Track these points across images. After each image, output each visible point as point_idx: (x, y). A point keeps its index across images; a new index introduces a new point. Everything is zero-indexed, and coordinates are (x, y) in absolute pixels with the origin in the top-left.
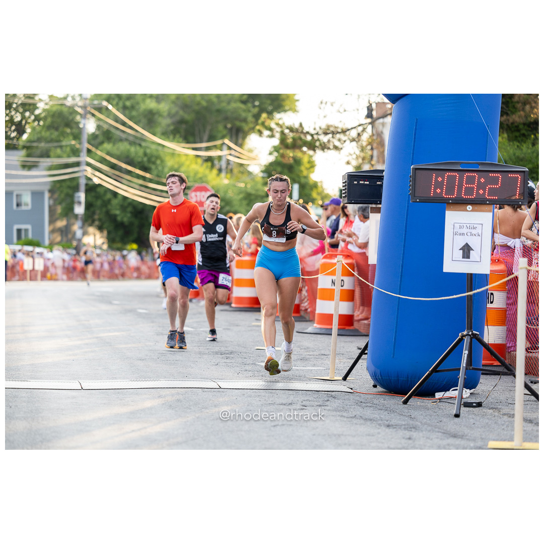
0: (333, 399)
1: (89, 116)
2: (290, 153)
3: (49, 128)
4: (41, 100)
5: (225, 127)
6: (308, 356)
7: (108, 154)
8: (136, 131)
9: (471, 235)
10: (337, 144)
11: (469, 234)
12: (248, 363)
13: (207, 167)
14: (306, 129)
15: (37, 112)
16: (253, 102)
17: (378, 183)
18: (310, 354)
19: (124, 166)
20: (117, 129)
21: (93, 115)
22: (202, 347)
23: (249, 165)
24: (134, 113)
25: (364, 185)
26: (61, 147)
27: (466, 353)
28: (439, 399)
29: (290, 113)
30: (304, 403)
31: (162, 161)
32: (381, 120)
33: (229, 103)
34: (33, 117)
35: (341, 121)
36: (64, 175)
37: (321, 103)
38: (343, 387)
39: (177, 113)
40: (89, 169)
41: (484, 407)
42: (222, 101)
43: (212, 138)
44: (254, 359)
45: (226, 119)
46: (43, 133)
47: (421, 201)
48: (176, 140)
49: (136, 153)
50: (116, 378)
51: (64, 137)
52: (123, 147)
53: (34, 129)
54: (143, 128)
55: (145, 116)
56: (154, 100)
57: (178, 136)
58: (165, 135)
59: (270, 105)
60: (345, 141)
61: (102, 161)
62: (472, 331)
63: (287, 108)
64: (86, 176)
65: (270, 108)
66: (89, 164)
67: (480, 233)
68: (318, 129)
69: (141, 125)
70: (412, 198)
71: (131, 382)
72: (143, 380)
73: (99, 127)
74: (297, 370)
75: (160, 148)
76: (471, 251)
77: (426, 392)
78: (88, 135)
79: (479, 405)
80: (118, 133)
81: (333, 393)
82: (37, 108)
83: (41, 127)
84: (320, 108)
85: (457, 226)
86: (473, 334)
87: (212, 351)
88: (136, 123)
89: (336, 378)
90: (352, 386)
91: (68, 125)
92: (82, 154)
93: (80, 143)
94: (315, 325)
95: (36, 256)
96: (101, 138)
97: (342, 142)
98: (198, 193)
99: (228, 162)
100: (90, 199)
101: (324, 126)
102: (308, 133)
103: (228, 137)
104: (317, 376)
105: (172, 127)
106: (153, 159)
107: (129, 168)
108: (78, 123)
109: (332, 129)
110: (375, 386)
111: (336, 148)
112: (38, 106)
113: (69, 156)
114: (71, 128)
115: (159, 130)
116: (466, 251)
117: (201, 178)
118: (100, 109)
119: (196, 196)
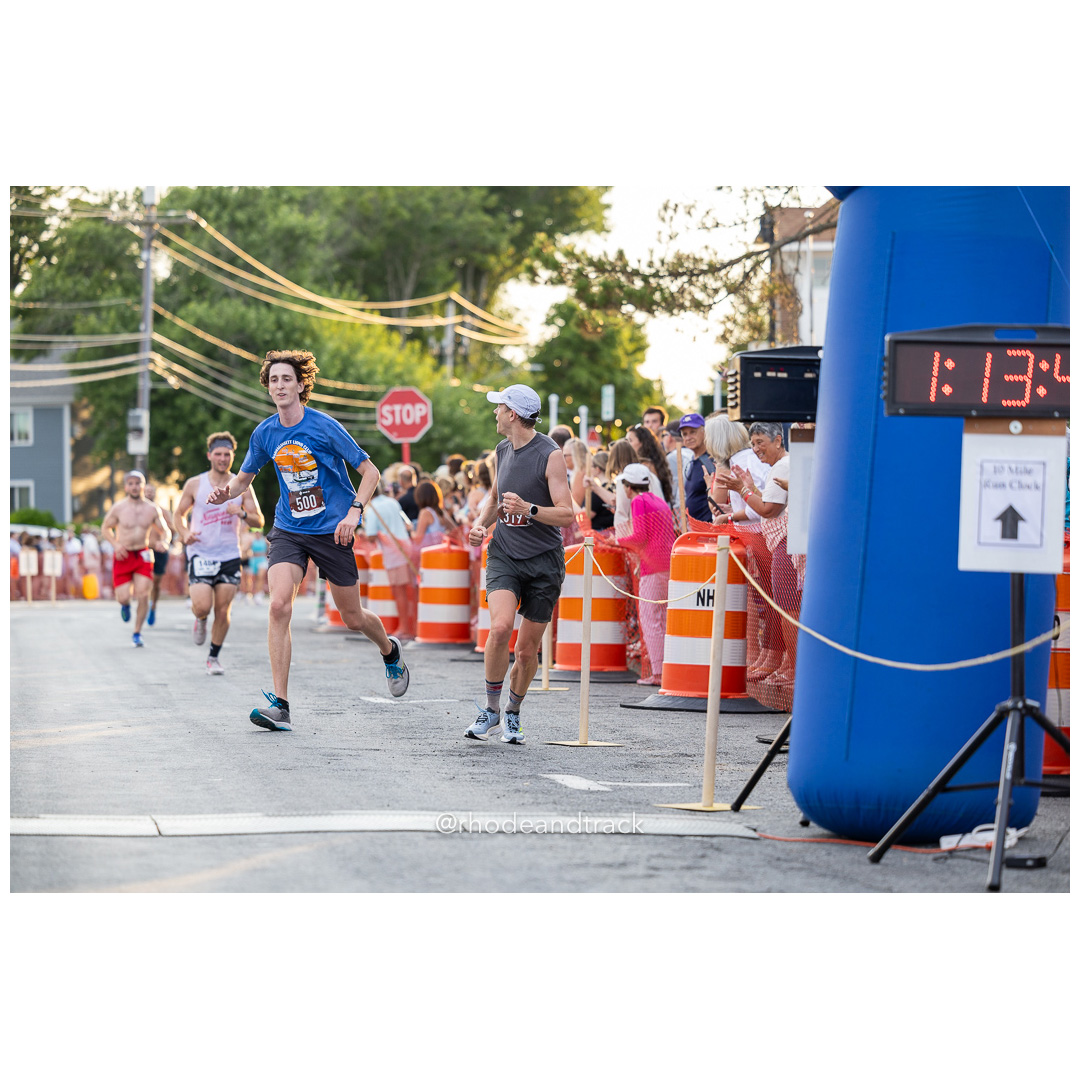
0: (716, 853)
1: (156, 243)
2: (599, 318)
3: (70, 270)
4: (52, 211)
5: (452, 265)
6: (651, 759)
7: (199, 324)
8: (261, 275)
9: (1021, 486)
10: (700, 296)
11: (1015, 485)
12: (520, 774)
13: (413, 351)
14: (633, 265)
15: (45, 236)
16: (510, 213)
17: (809, 375)
18: (656, 752)
19: (234, 350)
20: (219, 270)
21: (166, 242)
22: (418, 741)
23: (502, 346)
24: (254, 237)
25: (776, 378)
26: (97, 310)
27: (1010, 749)
28: (951, 852)
29: (590, 234)
30: (654, 862)
31: (316, 338)
32: (794, 246)
33: (459, 213)
34: (36, 248)
35: (706, 247)
36: (107, 371)
37: (666, 208)
38: (735, 826)
39: (347, 234)
40: (158, 358)
41: (1051, 868)
42: (445, 210)
43: (422, 289)
44: (532, 765)
45: (453, 247)
46: (59, 283)
47: (909, 413)
48: (345, 294)
49: (260, 322)
50: (232, 810)
51: (104, 290)
52: (231, 309)
53: (38, 272)
54: (274, 269)
55: (278, 243)
56: (296, 208)
57: (349, 285)
58: (321, 283)
59: (549, 216)
60: (716, 291)
61: (187, 339)
62: (1024, 702)
63: (584, 222)
64: (152, 373)
65: (549, 222)
66: (157, 348)
67: (1040, 482)
68: (657, 264)
69: (270, 261)
70: (889, 407)
71: (266, 818)
72: (295, 813)
73: (177, 268)
74: (630, 789)
75: (311, 312)
76: (1021, 525)
77: (922, 834)
78: (156, 285)
79: (1040, 863)
80: (220, 279)
81: (715, 840)
82: (46, 228)
83: (53, 271)
84: (663, 219)
85: (989, 467)
86: (1025, 706)
87: (439, 748)
88: (257, 258)
89: (717, 806)
90: (755, 824)
91: (112, 263)
92: (142, 327)
93: (139, 302)
94: (661, 690)
95: (45, 545)
96: (183, 290)
97: (711, 292)
98: (397, 408)
99: (458, 341)
100: (160, 422)
101: (670, 258)
102: (636, 273)
103: (458, 286)
104: (675, 802)
105: (336, 267)
106: (297, 336)
107: (245, 355)
108: (133, 259)
109: (689, 265)
110: (805, 824)
111: (697, 305)
112: (47, 221)
113: (114, 332)
114: (119, 271)
115: (308, 272)
116: (1010, 522)
117: (399, 376)
118: (179, 229)
119: (393, 413)
